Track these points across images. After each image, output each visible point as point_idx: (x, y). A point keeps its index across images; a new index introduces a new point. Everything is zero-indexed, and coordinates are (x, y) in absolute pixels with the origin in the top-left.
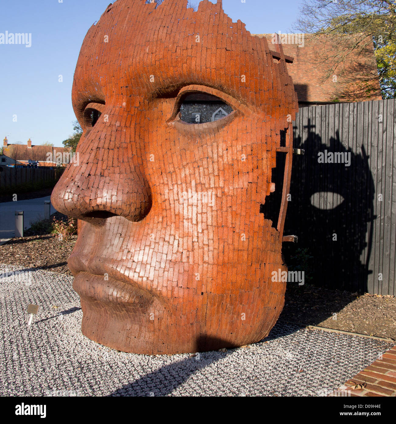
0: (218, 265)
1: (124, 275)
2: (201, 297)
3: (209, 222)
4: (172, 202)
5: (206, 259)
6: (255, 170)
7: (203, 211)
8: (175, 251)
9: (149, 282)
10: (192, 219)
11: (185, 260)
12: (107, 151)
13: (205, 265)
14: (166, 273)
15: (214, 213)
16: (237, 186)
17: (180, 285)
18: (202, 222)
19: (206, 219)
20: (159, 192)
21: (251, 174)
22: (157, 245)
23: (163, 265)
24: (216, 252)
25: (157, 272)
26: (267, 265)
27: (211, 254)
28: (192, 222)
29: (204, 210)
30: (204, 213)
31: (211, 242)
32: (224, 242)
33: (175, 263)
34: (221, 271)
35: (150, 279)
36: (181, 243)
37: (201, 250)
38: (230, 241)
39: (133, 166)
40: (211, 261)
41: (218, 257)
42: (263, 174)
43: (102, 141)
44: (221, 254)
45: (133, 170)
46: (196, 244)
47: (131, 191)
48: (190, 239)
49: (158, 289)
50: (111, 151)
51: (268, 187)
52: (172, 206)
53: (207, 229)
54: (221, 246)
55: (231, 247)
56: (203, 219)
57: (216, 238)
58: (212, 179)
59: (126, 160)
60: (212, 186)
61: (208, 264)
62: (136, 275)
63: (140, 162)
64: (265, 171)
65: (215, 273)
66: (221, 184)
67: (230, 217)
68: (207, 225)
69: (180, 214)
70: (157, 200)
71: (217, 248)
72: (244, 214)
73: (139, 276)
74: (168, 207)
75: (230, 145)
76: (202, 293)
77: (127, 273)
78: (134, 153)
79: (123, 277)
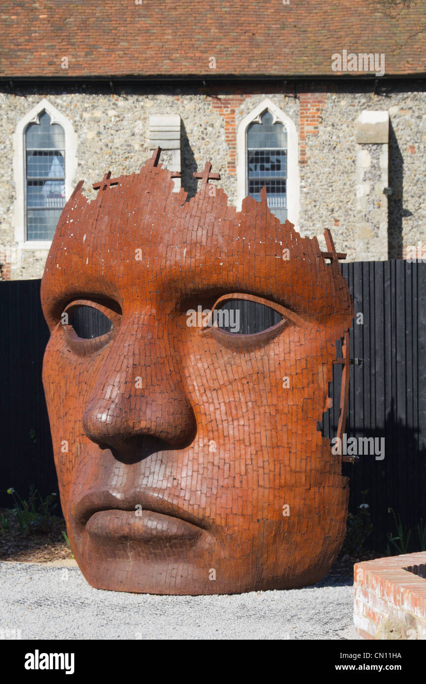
0: (275, 489)
1: (172, 504)
2: (257, 526)
3: (264, 442)
4: (219, 422)
5: (261, 483)
6: (311, 385)
7: (256, 431)
8: (226, 475)
9: (201, 510)
10: (244, 440)
11: (237, 484)
12: (143, 368)
13: (261, 490)
14: (219, 499)
15: (268, 433)
16: (292, 403)
17: (234, 512)
18: (256, 443)
19: (259, 440)
20: (202, 411)
21: (306, 389)
22: (206, 470)
23: (214, 492)
24: (272, 474)
25: (209, 500)
26: (326, 488)
27: (266, 476)
28: (244, 443)
29: (258, 430)
30: (258, 433)
31: (266, 464)
32: (280, 464)
33: (227, 488)
34: (278, 495)
35: (202, 506)
36: (232, 466)
37: (255, 473)
38: (287, 463)
39: (172, 384)
40: (267, 485)
41: (275, 480)
42: (319, 388)
43: (137, 357)
44: (277, 477)
45: (173, 388)
46: (250, 467)
47: (176, 412)
48: (243, 462)
49: (212, 517)
50: (148, 368)
51: (325, 403)
52: (220, 427)
53: (262, 450)
54: (278, 467)
55: (288, 469)
56: (257, 440)
57: (271, 460)
58: (264, 395)
59: (165, 378)
60: (265, 402)
61: (265, 488)
62: (186, 504)
63: (179, 379)
64: (322, 386)
65: (271, 498)
66: (275, 402)
67: (285, 437)
68: (261, 446)
69: (230, 436)
70: (202, 421)
71: (273, 470)
72: (300, 432)
73: (189, 504)
74: (215, 428)
75: (283, 359)
76: (258, 520)
77: (175, 502)
78: (172, 369)
79: (170, 506)
